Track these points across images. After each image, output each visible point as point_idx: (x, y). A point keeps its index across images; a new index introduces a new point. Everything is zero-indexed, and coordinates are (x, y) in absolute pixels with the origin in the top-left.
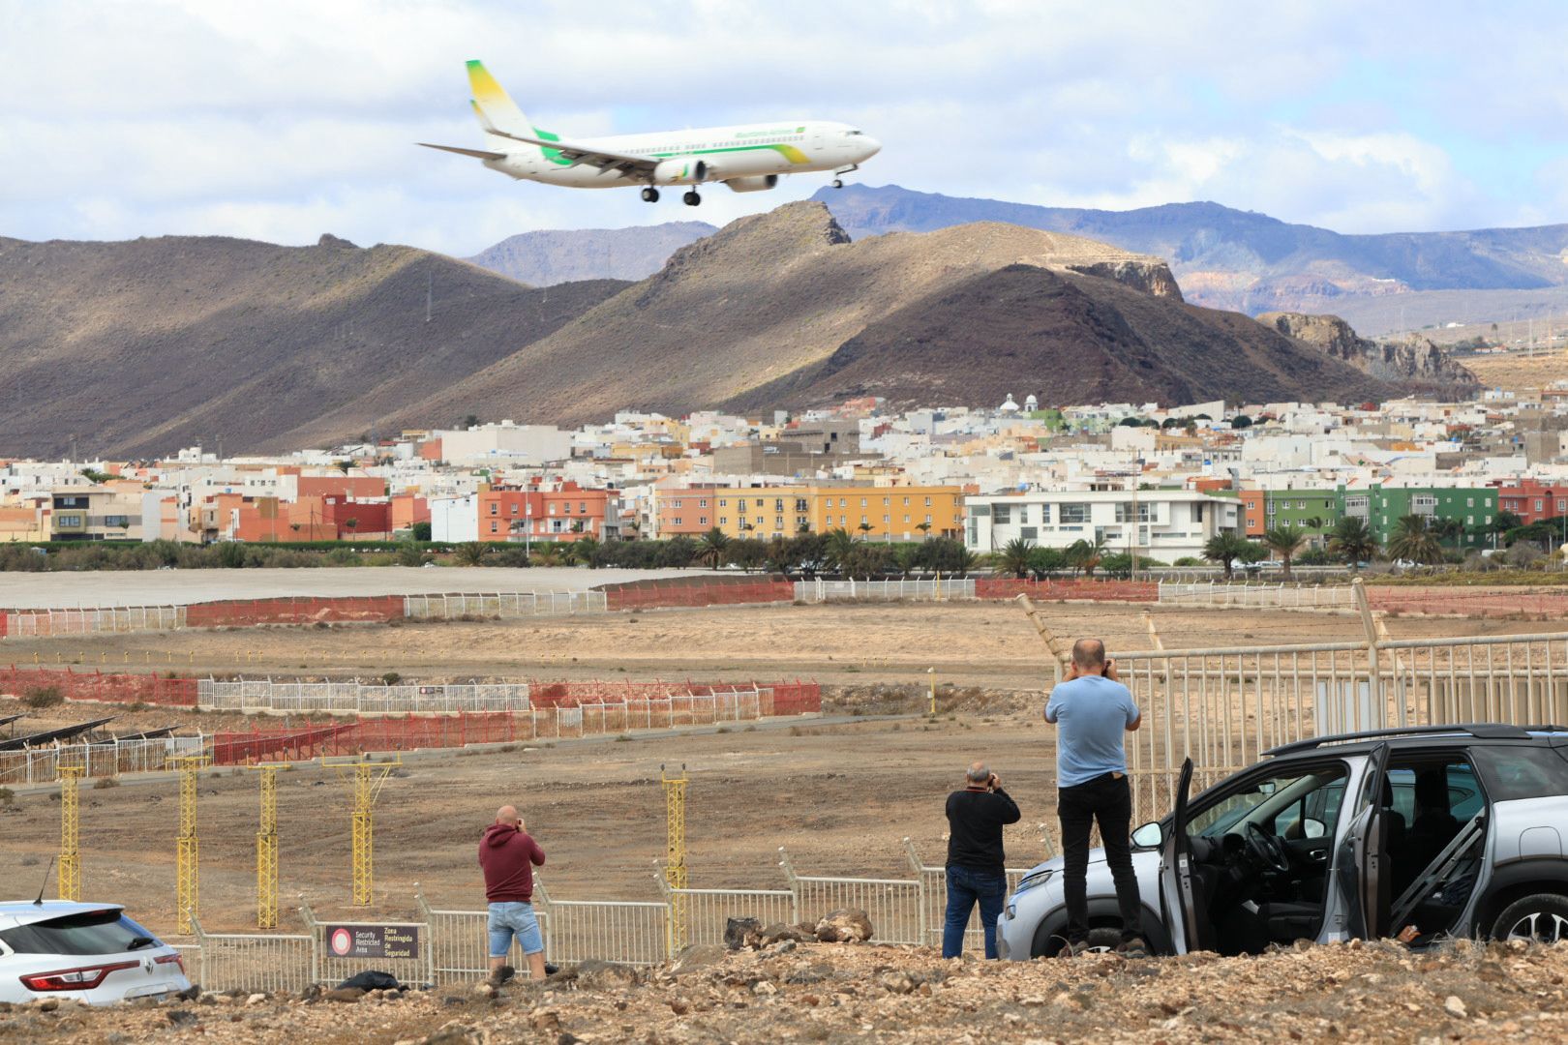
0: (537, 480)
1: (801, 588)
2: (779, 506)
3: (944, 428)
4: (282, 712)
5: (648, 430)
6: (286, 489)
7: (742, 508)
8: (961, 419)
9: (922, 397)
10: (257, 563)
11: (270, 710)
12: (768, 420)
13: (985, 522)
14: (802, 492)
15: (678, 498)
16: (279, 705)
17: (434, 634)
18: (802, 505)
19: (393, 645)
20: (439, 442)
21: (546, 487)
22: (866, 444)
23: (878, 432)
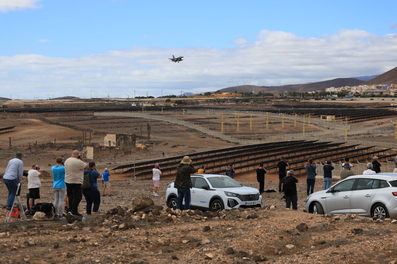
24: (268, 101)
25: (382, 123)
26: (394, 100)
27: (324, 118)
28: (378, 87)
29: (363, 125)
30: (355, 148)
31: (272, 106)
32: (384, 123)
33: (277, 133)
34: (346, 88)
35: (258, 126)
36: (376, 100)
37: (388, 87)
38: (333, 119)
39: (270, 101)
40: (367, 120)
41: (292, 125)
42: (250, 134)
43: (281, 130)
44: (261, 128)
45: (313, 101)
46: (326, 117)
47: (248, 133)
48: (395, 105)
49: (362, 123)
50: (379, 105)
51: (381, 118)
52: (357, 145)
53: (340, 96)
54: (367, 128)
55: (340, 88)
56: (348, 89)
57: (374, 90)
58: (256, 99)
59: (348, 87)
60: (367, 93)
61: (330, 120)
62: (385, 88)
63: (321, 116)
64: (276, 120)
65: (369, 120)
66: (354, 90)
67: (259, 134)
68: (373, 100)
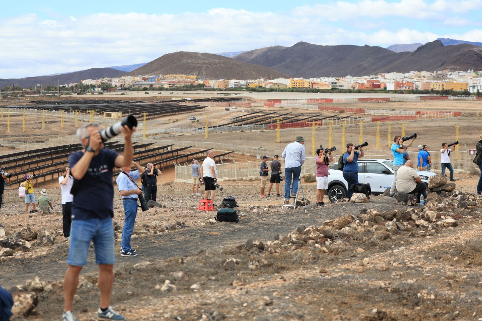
0: (403, 81)
1: (449, 98)
2: (439, 85)
3: (460, 74)
4: (377, 115)
5: (416, 74)
6: (365, 82)
7: (434, 86)
8: (462, 73)
9: (455, 70)
10: (363, 92)
11: (376, 114)
12: (433, 73)
13: (471, 88)
14: (443, 83)
15: (424, 84)
16: (377, 113)
17: (395, 103)
18: (443, 85)
19: (389, 105)
20: (384, 75)
21: (404, 82)
22: (448, 76)
23: (450, 75)
24: (22, 96)
25: (177, 121)
26: (173, 93)
27: (108, 115)
28: (144, 79)
29: (156, 123)
30: (167, 149)
31: (31, 102)
32: (179, 120)
33: (56, 134)
34: (106, 80)
35: (32, 126)
36: (152, 94)
37: (156, 78)
38: (119, 117)
39: (23, 96)
40: (158, 117)
41: (71, 124)
42: (24, 136)
43: (61, 131)
44: (35, 128)
45: (75, 95)
46: (111, 114)
47: (22, 135)
48: (177, 99)
49: (153, 120)
50: (157, 99)
51: (174, 115)
52: (169, 146)
53: (104, 90)
54: (161, 126)
55: (98, 80)
56: (108, 81)
57: (140, 81)
58: (5, 94)
59: (109, 79)
60: (134, 86)
61: (116, 118)
62: (152, 80)
63: (105, 113)
64: (50, 118)
65: (161, 117)
66: (116, 82)
67: (35, 135)
68: (148, 93)
